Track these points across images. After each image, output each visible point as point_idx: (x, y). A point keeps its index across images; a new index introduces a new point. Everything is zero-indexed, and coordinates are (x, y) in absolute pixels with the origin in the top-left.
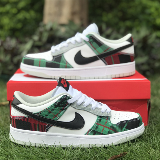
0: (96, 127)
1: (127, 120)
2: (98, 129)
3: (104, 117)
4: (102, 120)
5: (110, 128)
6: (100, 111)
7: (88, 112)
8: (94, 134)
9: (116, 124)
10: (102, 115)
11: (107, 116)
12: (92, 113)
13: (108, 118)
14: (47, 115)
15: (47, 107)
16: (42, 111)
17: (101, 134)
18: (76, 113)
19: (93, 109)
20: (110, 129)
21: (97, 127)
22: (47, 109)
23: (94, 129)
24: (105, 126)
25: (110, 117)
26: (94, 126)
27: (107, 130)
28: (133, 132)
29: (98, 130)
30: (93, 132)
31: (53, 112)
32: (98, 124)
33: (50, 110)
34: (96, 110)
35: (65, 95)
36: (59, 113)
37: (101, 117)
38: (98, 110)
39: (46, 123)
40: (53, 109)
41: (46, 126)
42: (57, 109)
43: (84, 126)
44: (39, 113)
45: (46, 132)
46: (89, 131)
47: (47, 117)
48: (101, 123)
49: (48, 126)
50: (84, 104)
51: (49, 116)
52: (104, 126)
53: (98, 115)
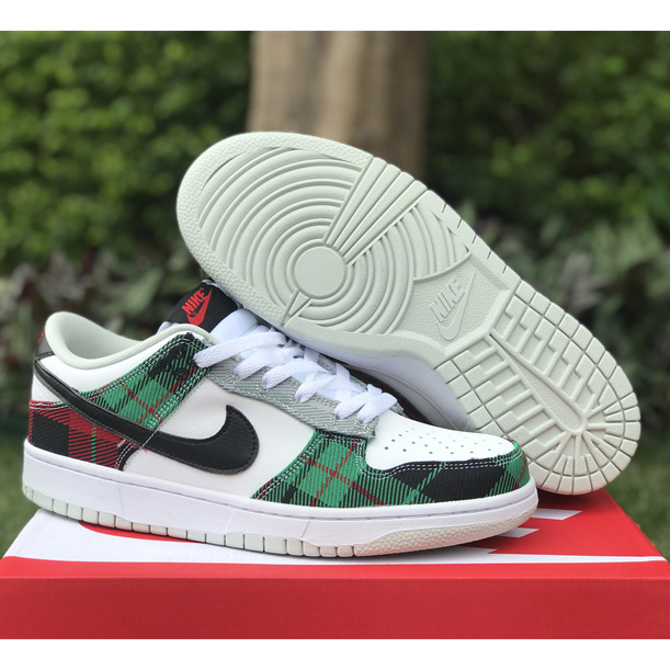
0: (298, 472)
1: (438, 463)
2: (304, 481)
3: (342, 435)
4: (328, 450)
5: (354, 483)
6: (328, 409)
7: (278, 407)
8: (286, 500)
9: (384, 472)
10: (335, 429)
11: (355, 433)
12: (293, 416)
13: (356, 442)
14: (123, 403)
15: (120, 376)
16: (104, 389)
17: (314, 502)
18: (230, 410)
19: (303, 400)
20: (355, 485)
21: (303, 474)
22: (120, 382)
23: (290, 480)
24: (335, 472)
25: (366, 440)
26: (292, 465)
27: (340, 488)
28: (453, 513)
29: (303, 487)
30: (284, 491)
31: (140, 395)
32: (312, 462)
33: (131, 385)
34: (314, 404)
35: (184, 333)
36: (161, 402)
37: (331, 435)
38: (320, 406)
39: (119, 435)
40: (141, 385)
41: (119, 445)
42: (153, 384)
43: (253, 461)
44: (96, 394)
45: (121, 469)
46: (268, 484)
47: (123, 414)
48: (324, 459)
49: (123, 446)
50: (264, 377)
51: (126, 407)
52: (333, 474)
53: (317, 424)
